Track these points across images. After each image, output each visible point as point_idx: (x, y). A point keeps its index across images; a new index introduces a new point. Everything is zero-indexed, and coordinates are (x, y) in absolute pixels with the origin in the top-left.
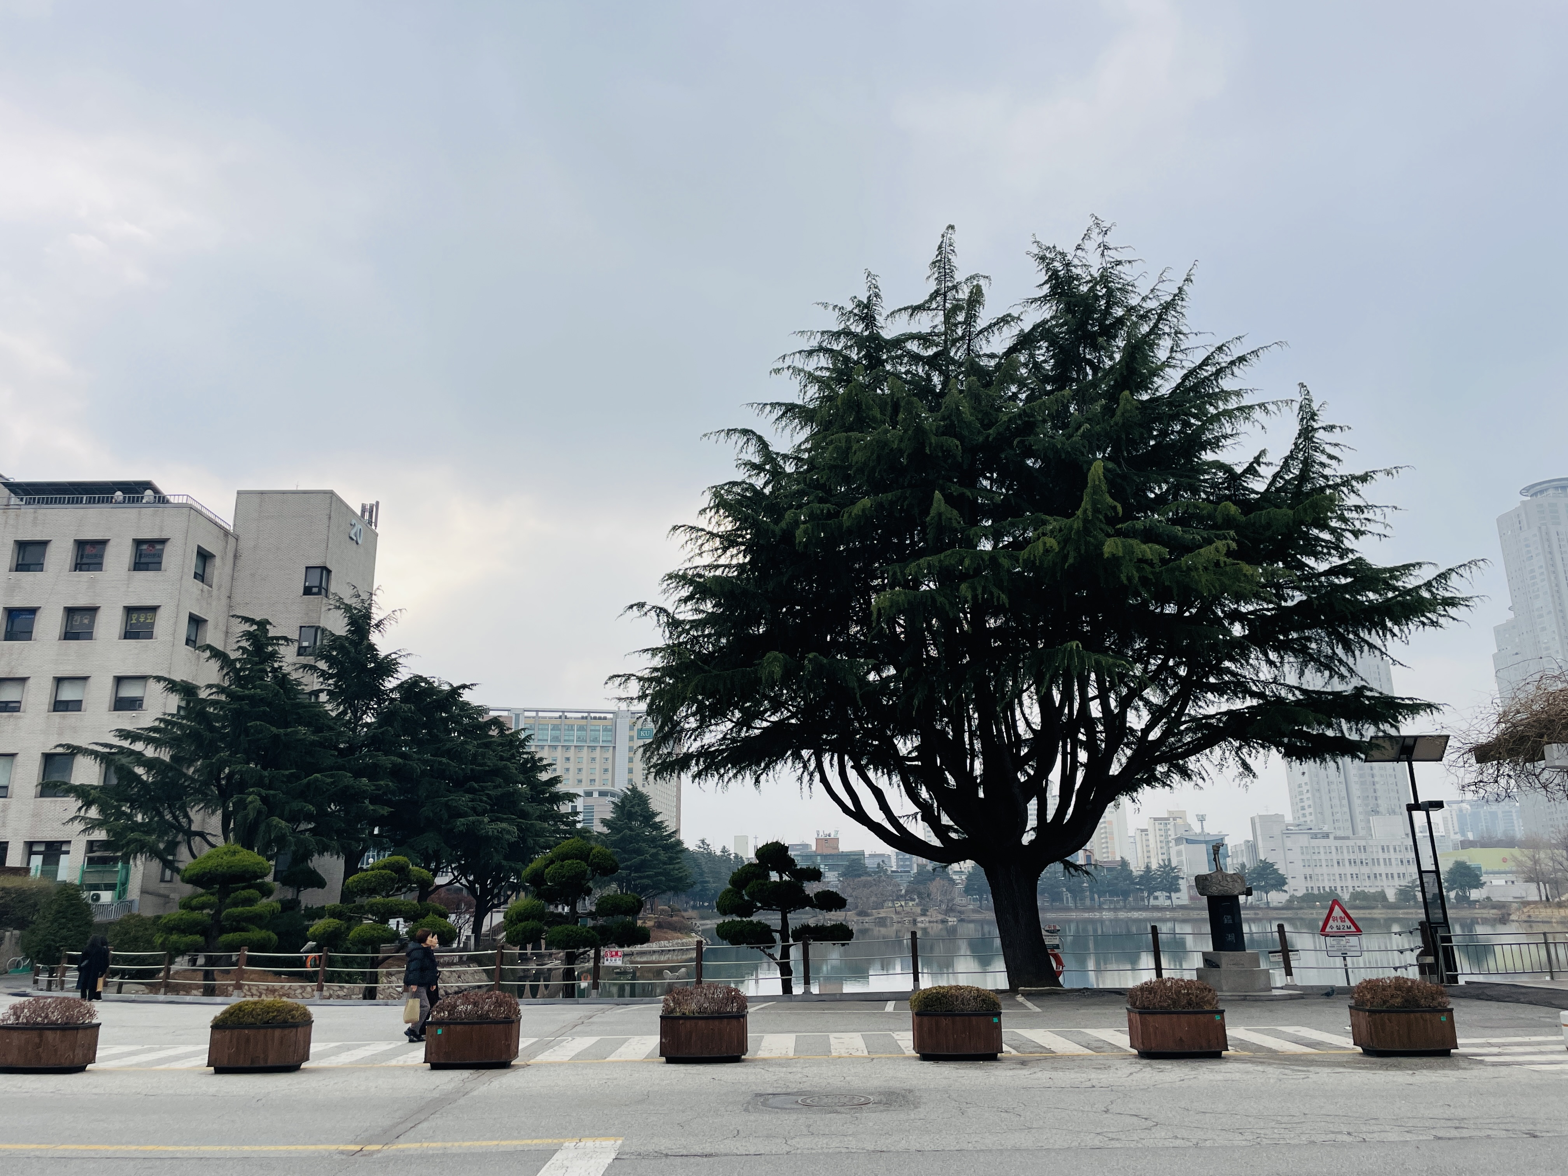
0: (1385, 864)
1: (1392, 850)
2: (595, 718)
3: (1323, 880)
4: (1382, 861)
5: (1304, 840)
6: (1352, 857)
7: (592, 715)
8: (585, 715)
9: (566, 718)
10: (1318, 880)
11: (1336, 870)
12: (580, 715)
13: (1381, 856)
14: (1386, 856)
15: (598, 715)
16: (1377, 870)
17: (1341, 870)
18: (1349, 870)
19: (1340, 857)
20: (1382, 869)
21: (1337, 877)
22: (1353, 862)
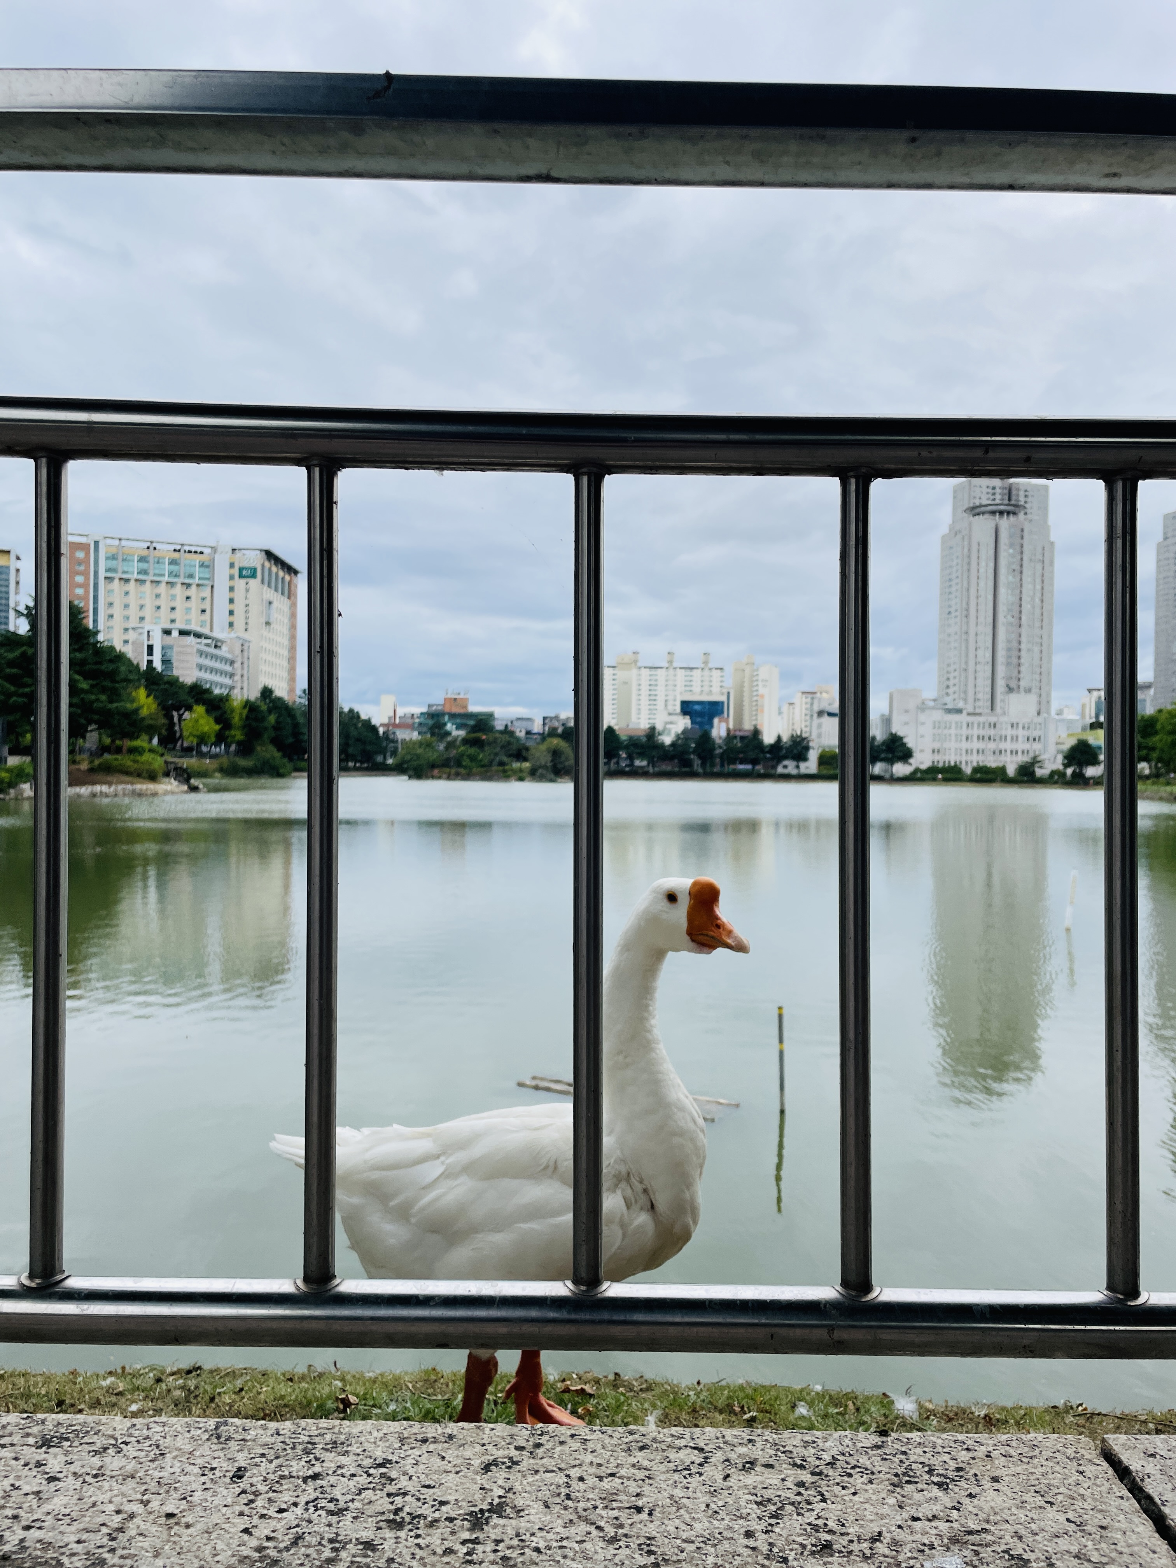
1: (1020, 727)
2: (190, 552)
3: (950, 755)
5: (938, 715)
6: (982, 732)
7: (187, 548)
8: (178, 547)
9: (155, 549)
10: (945, 754)
11: (964, 745)
12: (171, 547)
14: (1014, 732)
15: (192, 549)
16: (1003, 746)
18: (976, 745)
19: (970, 732)
20: (1008, 746)
22: (981, 738)
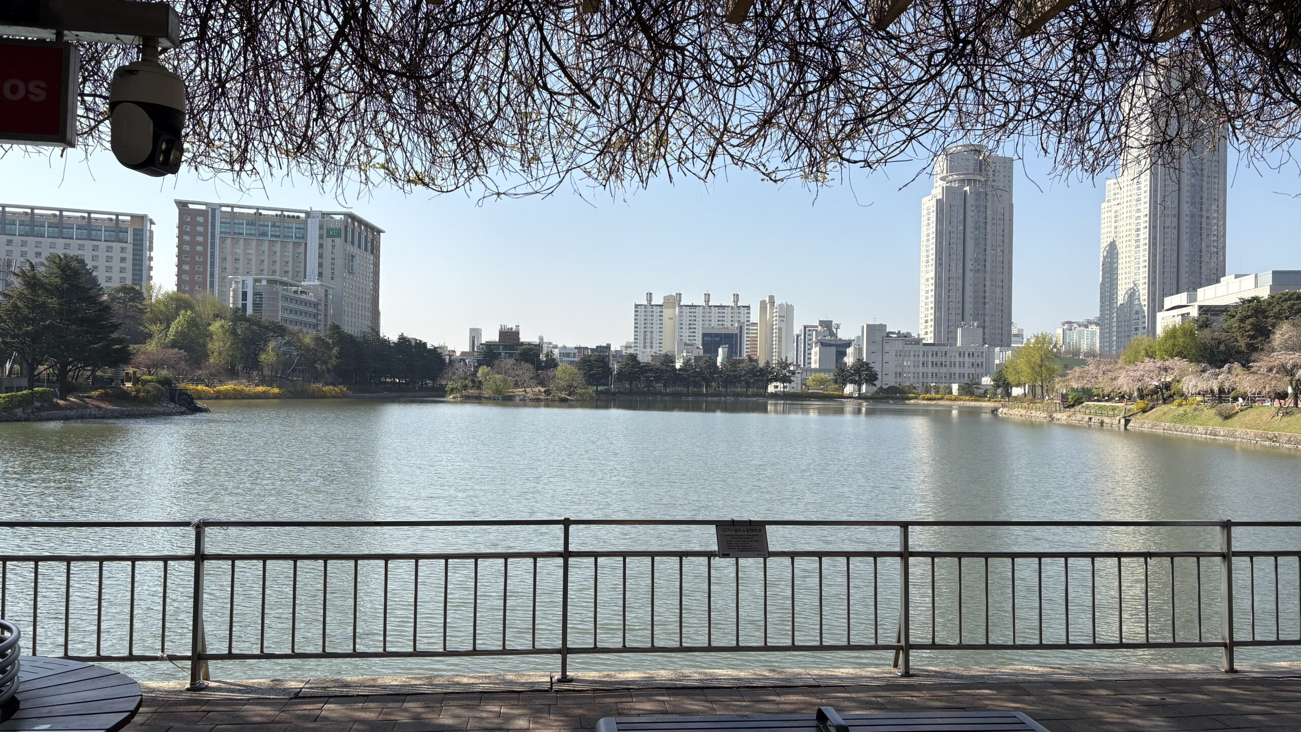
0: (960, 366)
1: (966, 355)
2: (289, 216)
3: (909, 377)
4: (957, 364)
5: (899, 345)
6: (935, 360)
7: (286, 213)
8: (279, 213)
9: (260, 214)
10: (905, 377)
11: (921, 369)
12: (274, 213)
13: (958, 359)
14: (962, 359)
15: (291, 214)
17: (925, 370)
18: (930, 370)
19: (925, 359)
20: (957, 370)
21: (921, 375)
22: (934, 364)
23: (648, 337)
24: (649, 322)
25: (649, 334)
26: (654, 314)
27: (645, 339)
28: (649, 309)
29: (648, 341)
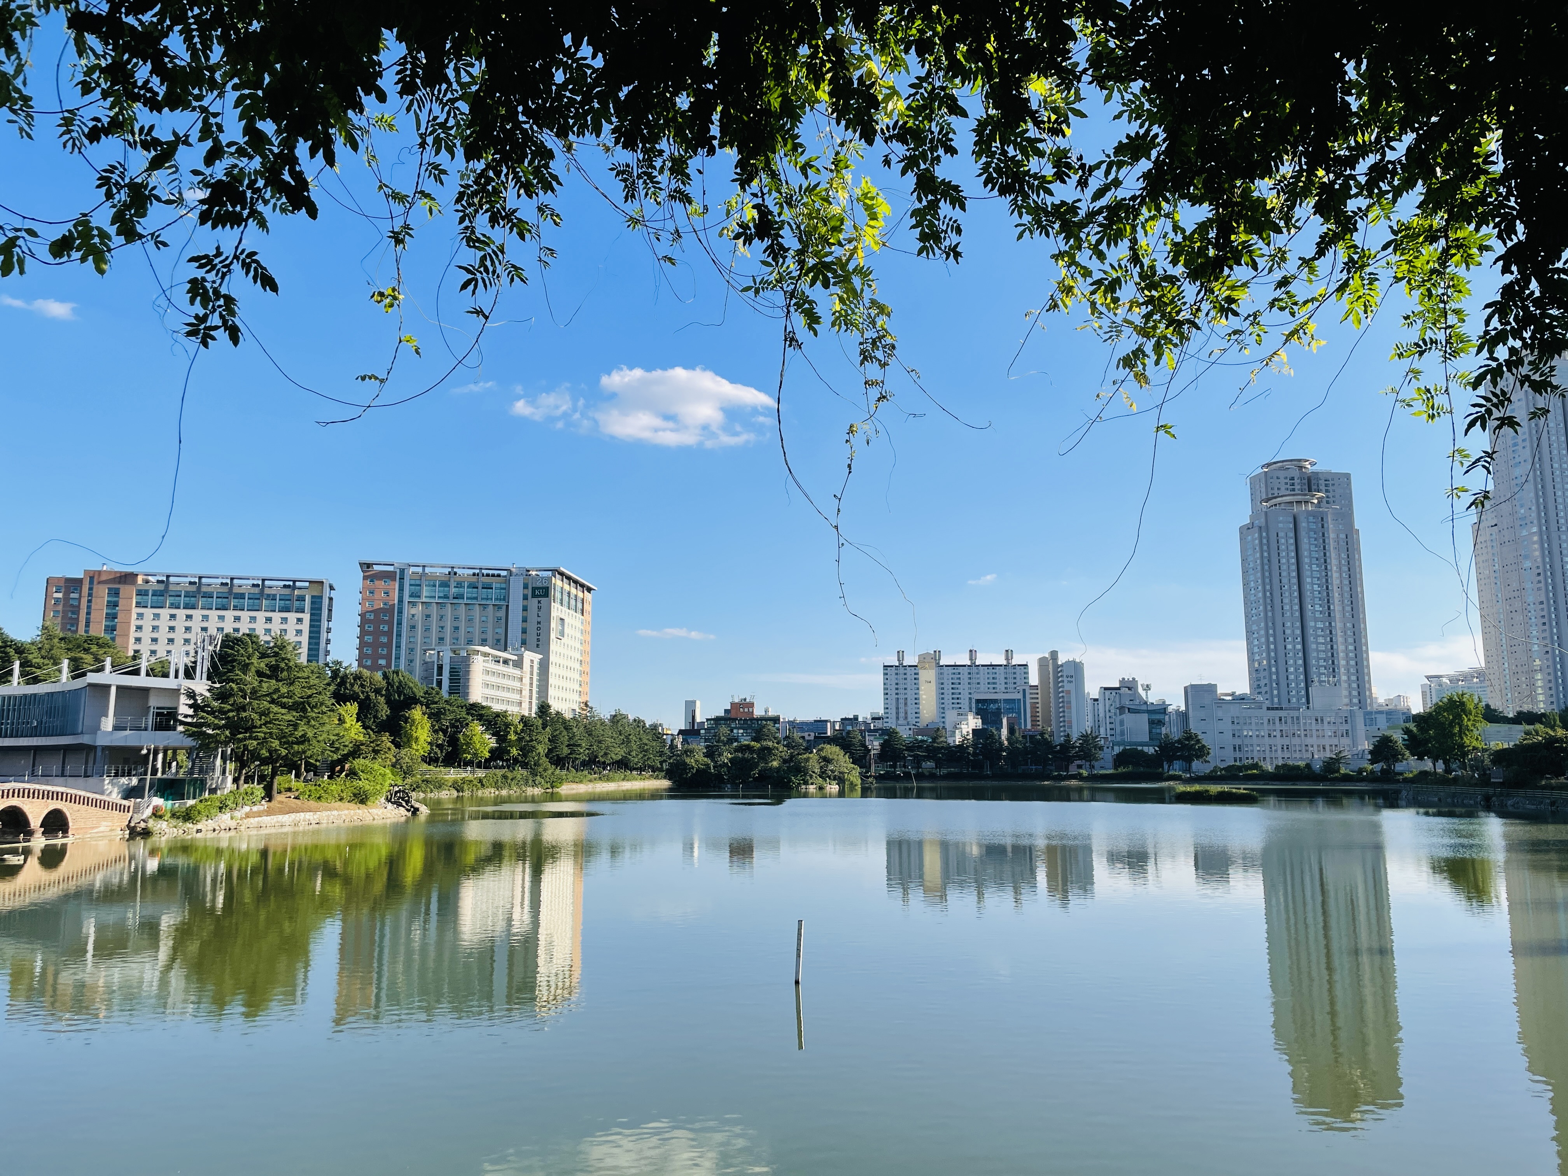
1: (1325, 720)
2: (488, 575)
3: (1252, 751)
4: (1314, 732)
5: (1235, 710)
6: (1283, 727)
7: (485, 572)
8: (477, 571)
9: (455, 574)
10: (1246, 752)
12: (471, 572)
13: (1314, 726)
14: (1319, 726)
15: (491, 572)
17: (1272, 742)
19: (1271, 727)
20: (1314, 741)
21: (1267, 748)
22: (1284, 733)
23: (901, 705)
24: (901, 686)
25: (902, 701)
26: (908, 676)
27: (897, 708)
28: (902, 670)
29: (902, 710)
